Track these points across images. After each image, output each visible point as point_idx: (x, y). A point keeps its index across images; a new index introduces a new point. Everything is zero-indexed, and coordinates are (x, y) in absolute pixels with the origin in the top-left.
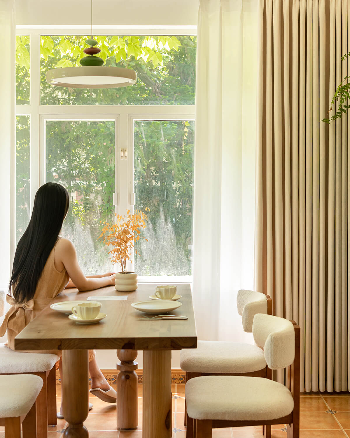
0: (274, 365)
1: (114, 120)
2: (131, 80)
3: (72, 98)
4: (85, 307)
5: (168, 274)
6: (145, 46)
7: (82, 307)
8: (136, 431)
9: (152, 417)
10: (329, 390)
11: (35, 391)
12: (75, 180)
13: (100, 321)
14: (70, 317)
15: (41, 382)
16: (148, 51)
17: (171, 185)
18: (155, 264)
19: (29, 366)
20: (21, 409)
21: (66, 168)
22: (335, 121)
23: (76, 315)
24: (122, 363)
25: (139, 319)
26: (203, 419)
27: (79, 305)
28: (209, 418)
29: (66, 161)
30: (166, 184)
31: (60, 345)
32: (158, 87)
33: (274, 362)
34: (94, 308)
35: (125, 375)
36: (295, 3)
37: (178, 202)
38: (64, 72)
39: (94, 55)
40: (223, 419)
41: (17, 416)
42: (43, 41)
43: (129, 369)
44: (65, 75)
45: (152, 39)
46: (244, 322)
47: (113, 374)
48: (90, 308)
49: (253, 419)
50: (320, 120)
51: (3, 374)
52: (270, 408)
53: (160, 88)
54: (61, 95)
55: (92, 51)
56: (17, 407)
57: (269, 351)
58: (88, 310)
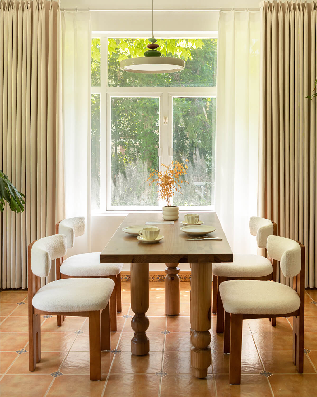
0: (288, 274)
1: (159, 97)
2: (181, 66)
3: (118, 84)
4: (148, 231)
5: (196, 205)
6: (179, 45)
7: (146, 231)
8: (179, 316)
9: (199, 312)
10: (311, 286)
11: (109, 291)
12: (120, 139)
13: (159, 241)
14: (138, 238)
15: (114, 283)
16: (181, 49)
17: (184, 142)
18: (187, 197)
19: (104, 272)
20: (101, 304)
21: (114, 131)
22: (315, 97)
23: (142, 237)
24: (168, 269)
25: (187, 239)
26: (236, 313)
27: (144, 229)
28: (241, 313)
29: (114, 126)
30: (180, 141)
31: (134, 259)
32: (178, 76)
33: (288, 273)
34: (155, 231)
35: (171, 277)
36: (287, 15)
37: (188, 153)
38: (134, 61)
39: (154, 49)
40: (251, 313)
41: (98, 310)
42: (109, 42)
43: (174, 273)
44: (134, 64)
45: (184, 41)
46: (258, 241)
47: (158, 274)
48: (152, 232)
49: (273, 314)
50: (305, 97)
51: (86, 277)
52: (285, 306)
53: (179, 77)
54: (111, 82)
55: (153, 46)
56: (98, 303)
57: (285, 264)
58: (151, 233)
